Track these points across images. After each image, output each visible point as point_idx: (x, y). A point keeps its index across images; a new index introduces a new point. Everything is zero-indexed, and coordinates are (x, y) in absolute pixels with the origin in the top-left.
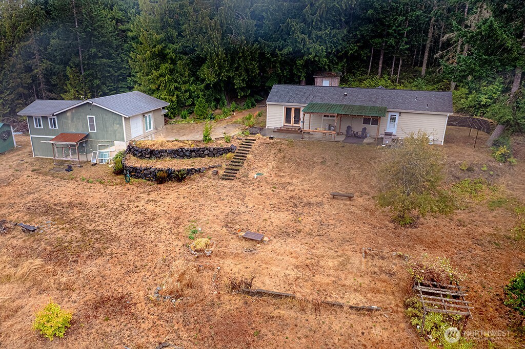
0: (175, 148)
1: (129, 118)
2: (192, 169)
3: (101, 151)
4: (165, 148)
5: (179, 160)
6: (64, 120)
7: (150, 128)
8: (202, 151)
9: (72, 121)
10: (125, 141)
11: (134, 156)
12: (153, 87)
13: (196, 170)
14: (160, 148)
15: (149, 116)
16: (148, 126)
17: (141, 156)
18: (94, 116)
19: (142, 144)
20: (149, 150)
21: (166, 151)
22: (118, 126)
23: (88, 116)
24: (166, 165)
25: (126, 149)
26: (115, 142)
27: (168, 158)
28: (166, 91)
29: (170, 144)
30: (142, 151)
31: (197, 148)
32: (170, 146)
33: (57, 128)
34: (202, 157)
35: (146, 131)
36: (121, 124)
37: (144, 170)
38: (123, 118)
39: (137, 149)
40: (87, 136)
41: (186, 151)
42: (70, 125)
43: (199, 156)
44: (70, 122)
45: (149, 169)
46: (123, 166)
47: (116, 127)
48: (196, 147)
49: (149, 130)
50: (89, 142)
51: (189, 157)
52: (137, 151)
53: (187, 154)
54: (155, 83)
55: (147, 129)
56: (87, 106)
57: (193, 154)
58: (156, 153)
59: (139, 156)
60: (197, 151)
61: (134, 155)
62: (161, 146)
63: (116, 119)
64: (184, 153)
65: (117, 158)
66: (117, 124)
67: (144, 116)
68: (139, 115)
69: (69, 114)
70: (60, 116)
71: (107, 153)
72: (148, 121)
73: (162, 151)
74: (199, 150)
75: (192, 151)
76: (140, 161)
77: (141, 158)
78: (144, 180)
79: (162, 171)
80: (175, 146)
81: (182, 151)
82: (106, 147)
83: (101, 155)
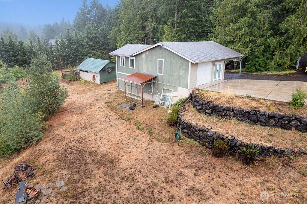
0: (247, 108)
1: (197, 64)
2: (270, 148)
3: (165, 94)
4: (232, 106)
5: (248, 125)
6: (140, 61)
7: (219, 77)
8: (287, 120)
9: (145, 62)
10: (189, 88)
11: (194, 108)
12: (228, 39)
13: (275, 151)
14: (226, 105)
15: (220, 65)
16: (217, 74)
17: (200, 109)
18: (163, 60)
19: (205, 95)
20: (211, 105)
21: (233, 110)
22: (184, 71)
23: (158, 59)
24: (230, 131)
25: (187, 96)
26: (178, 87)
27: (233, 120)
28: (240, 43)
29: (240, 100)
30: (203, 104)
31: (279, 115)
32: (239, 105)
33: (134, 68)
34: (285, 128)
35: (214, 80)
36: (187, 70)
37: (200, 131)
38: (190, 64)
39: (198, 100)
40: (155, 78)
41: (261, 115)
42: (143, 66)
43: (281, 126)
44: (144, 63)
45: (205, 131)
46: (178, 117)
47: (182, 72)
48: (277, 112)
49: (217, 78)
50: (156, 84)
51: (265, 124)
52: (198, 102)
53: (263, 119)
54: (231, 36)
55: (215, 78)
56: (159, 48)
57: (272, 121)
58: (220, 110)
59: (199, 109)
60: (279, 119)
61: (194, 106)
62: (228, 101)
63: (182, 64)
64: (257, 117)
65: (176, 105)
66: (183, 69)
67: (214, 64)
68: (209, 62)
69: (144, 56)
70: (137, 57)
71: (169, 97)
72: (218, 69)
73: (227, 109)
74: (282, 118)
75: (270, 117)
76: (199, 115)
77: (200, 112)
78: (198, 144)
79: (223, 139)
80: (246, 105)
81: (256, 114)
82: (169, 91)
83: (164, 98)
